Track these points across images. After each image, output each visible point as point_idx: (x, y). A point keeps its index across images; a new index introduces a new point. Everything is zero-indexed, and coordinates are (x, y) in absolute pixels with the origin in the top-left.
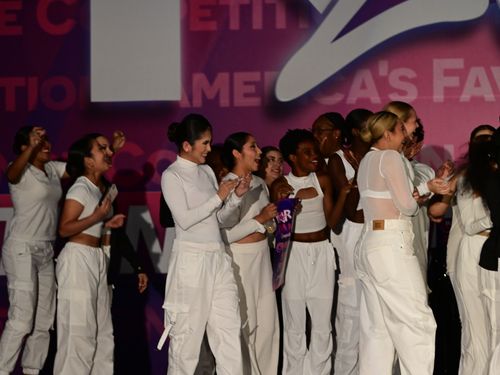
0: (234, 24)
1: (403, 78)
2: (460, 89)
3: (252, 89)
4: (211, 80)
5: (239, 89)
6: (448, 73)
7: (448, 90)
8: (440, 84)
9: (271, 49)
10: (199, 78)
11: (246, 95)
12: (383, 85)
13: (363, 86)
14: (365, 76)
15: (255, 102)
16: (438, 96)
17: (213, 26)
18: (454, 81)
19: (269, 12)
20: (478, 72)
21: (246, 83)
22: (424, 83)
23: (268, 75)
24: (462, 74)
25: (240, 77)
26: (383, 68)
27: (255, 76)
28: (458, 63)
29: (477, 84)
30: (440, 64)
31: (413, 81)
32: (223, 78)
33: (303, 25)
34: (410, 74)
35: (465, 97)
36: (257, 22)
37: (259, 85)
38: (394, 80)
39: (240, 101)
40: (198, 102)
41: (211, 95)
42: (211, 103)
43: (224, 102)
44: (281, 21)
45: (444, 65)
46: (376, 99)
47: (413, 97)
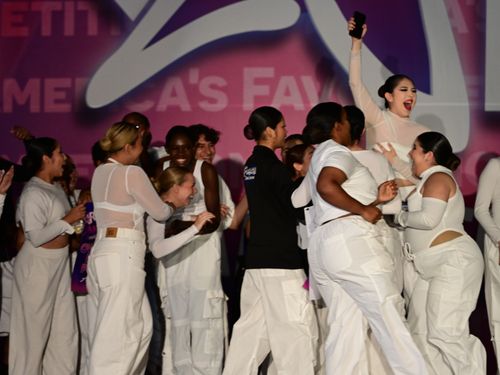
0: (46, 30)
1: (213, 87)
2: (270, 98)
3: (62, 95)
4: (22, 87)
5: (50, 95)
6: (258, 81)
7: (257, 98)
9: (84, 55)
10: (10, 84)
11: (57, 101)
12: (193, 93)
13: (174, 94)
14: (176, 83)
15: (66, 108)
16: (248, 105)
17: (25, 32)
18: (264, 90)
19: (81, 17)
20: (287, 81)
21: (57, 89)
22: (234, 92)
23: (79, 81)
24: (272, 83)
25: (51, 83)
26: (194, 75)
27: (66, 82)
28: (268, 72)
29: (287, 93)
30: (251, 73)
31: (223, 89)
32: (33, 84)
33: (114, 32)
34: (221, 82)
36: (69, 29)
37: (70, 91)
38: (204, 88)
39: (51, 107)
40: (8, 108)
41: (21, 101)
42: (21, 109)
43: (35, 108)
44: (93, 28)
45: (254, 73)
46: (186, 107)
47: (222, 103)
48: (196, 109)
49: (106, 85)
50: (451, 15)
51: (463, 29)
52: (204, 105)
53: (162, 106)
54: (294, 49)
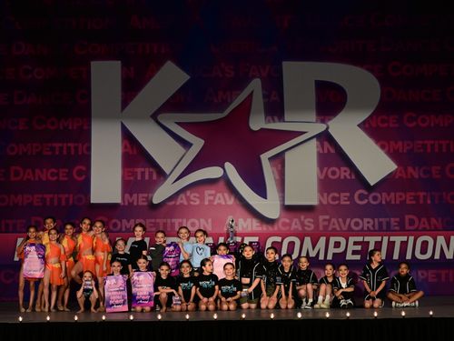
0: (139, 178)
1: (195, 197)
2: (213, 201)
3: (144, 199)
4: (131, 195)
5: (140, 200)
6: (210, 195)
7: (210, 201)
8: (207, 199)
9: (151, 186)
10: (127, 195)
11: (143, 201)
12: (188, 199)
13: (182, 199)
14: (182, 196)
15: (145, 204)
16: (207, 203)
17: (132, 178)
18: (212, 198)
19: (151, 174)
20: (219, 195)
21: (143, 197)
22: (202, 199)
23: (150, 195)
24: (215, 196)
25: (141, 195)
26: (188, 193)
27: (146, 195)
28: (213, 192)
29: (219, 199)
31: (198, 198)
32: (135, 196)
33: (162, 178)
34: (197, 195)
35: (215, 203)
36: (147, 177)
37: (147, 198)
38: (192, 198)
39: (140, 203)
40: (126, 204)
41: (131, 201)
42: (131, 204)
43: (135, 204)
44: (155, 177)
45: (208, 192)
46: (186, 203)
47: (198, 203)
48: (189, 204)
49: (159, 196)
50: (273, 172)
51: (277, 177)
52: (192, 203)
53: (178, 203)
54: (222, 184)
